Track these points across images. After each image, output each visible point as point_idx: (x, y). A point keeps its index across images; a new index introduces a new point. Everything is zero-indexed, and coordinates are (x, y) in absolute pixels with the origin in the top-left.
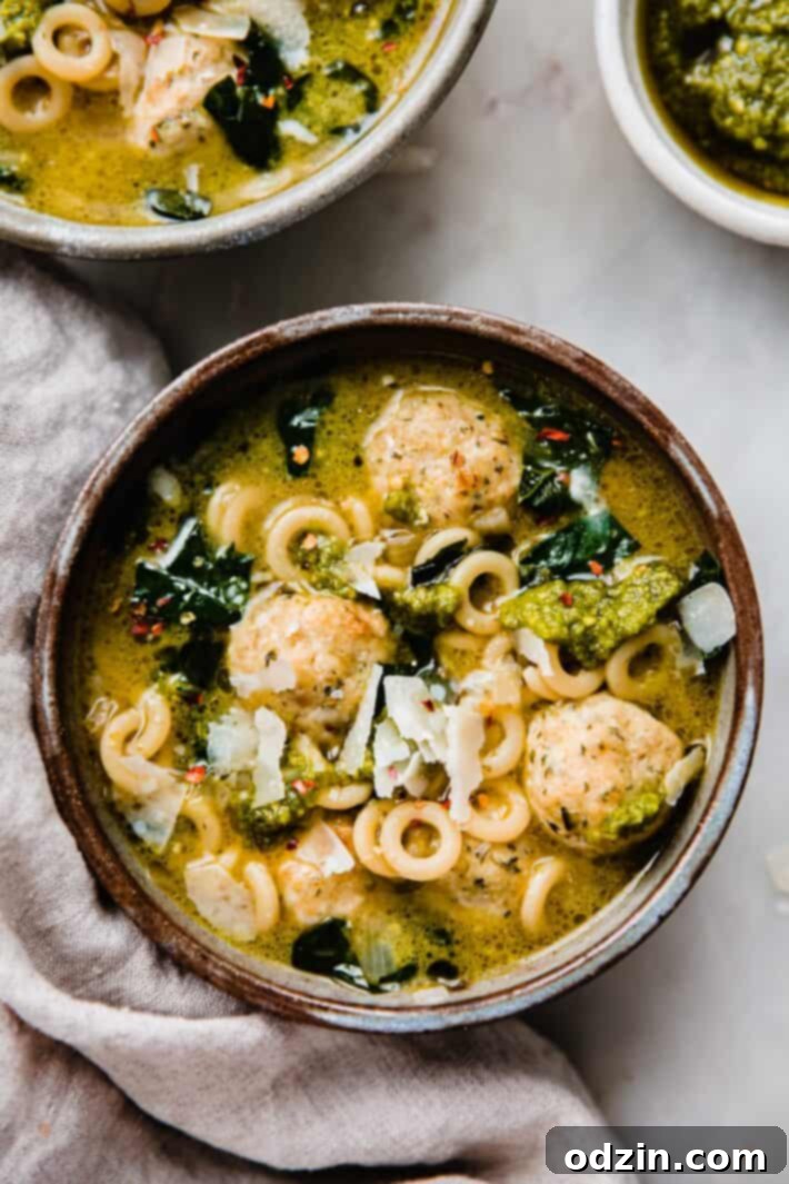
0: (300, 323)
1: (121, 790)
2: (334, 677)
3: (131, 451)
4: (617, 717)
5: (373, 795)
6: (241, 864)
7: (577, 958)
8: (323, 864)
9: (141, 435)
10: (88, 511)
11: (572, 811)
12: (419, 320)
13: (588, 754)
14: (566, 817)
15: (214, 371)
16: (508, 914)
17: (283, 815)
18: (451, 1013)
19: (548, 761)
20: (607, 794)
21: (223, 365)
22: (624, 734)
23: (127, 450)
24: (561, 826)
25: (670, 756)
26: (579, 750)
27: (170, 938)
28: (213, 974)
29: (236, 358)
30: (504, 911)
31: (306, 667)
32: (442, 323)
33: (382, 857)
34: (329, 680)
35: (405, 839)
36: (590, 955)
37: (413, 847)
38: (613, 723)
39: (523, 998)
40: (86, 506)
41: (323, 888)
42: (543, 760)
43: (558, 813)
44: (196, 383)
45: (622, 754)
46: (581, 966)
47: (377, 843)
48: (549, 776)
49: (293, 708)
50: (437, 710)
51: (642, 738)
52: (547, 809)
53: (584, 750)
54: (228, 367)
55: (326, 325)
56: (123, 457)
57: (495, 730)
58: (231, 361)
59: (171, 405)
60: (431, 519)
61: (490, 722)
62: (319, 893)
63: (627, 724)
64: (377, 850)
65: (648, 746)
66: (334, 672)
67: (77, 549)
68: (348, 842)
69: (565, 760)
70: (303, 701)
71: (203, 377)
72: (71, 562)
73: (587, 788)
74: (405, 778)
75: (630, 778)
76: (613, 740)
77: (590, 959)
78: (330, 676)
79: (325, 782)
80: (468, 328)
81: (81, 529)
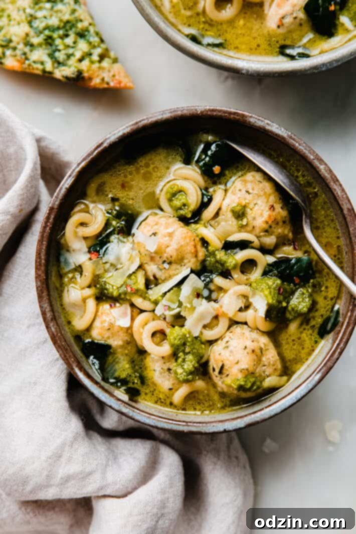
0: (259, 120)
1: (65, 240)
2: (170, 259)
3: (163, 119)
4: (265, 345)
5: (153, 311)
6: (89, 297)
7: (184, 422)
8: (118, 320)
9: (171, 116)
10: (131, 129)
11: (226, 367)
12: (302, 151)
13: (247, 350)
14: (222, 368)
15: (215, 113)
16: (171, 389)
17: (115, 294)
18: (124, 406)
19: (229, 343)
20: (243, 369)
21: (220, 114)
22: (264, 352)
23: (162, 118)
24: (217, 370)
25: (274, 372)
26: (244, 347)
27: (45, 304)
28: (50, 328)
29: (226, 114)
30: (171, 387)
31: (163, 247)
32: (310, 159)
33: (141, 334)
34: (167, 258)
35: (154, 334)
36: (189, 424)
37: (155, 339)
38: (262, 346)
39: (154, 421)
40: (132, 127)
41: (111, 329)
42: (227, 342)
43: (220, 365)
44: (205, 113)
45: (259, 360)
46: (183, 426)
47: (143, 327)
48: (226, 349)
49: (147, 259)
50: (200, 299)
51: (269, 359)
52: (216, 361)
53: (246, 348)
54: (221, 116)
55: (268, 128)
56: (159, 120)
57: (215, 322)
58: (223, 115)
59: (190, 114)
60: (247, 225)
61: (216, 317)
62: (109, 329)
63: (267, 350)
64: (141, 330)
65: (269, 363)
66: (171, 257)
67: (117, 140)
68: (133, 319)
69: (236, 347)
70: (152, 259)
71: (209, 113)
72: (111, 143)
73: (237, 363)
74: (169, 314)
75: (255, 370)
76: (258, 352)
77: (188, 426)
78: (169, 257)
79: (140, 293)
80: (318, 167)
81: (124, 134)
